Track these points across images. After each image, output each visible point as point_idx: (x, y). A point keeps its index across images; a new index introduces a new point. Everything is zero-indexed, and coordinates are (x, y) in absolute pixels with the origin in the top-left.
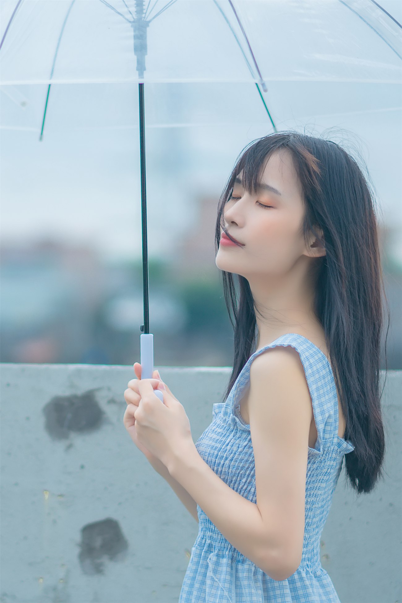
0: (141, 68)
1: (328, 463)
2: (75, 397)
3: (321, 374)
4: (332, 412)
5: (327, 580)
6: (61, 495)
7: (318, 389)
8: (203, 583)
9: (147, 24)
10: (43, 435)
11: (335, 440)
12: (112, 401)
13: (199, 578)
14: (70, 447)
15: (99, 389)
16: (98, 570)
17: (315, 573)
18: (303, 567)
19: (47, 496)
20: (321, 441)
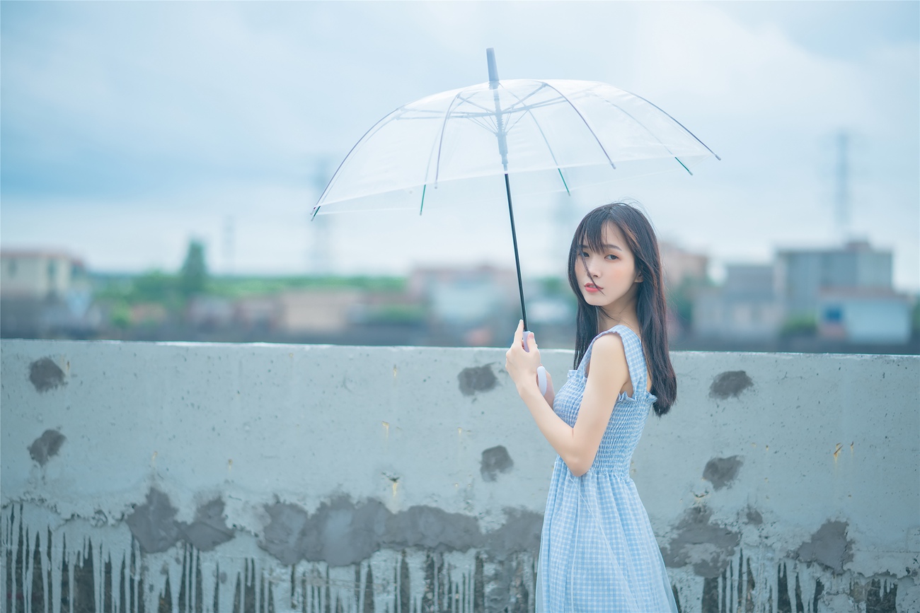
0: (505, 163)
1: (640, 407)
2: (478, 368)
3: (635, 351)
4: (642, 375)
5: (633, 485)
6: (469, 431)
7: (632, 360)
8: (563, 484)
9: (506, 134)
10: (458, 393)
11: (645, 393)
12: (502, 371)
13: (561, 480)
14: (475, 400)
15: (493, 363)
16: (493, 478)
17: (626, 481)
18: (618, 476)
19: (460, 432)
20: (635, 393)
